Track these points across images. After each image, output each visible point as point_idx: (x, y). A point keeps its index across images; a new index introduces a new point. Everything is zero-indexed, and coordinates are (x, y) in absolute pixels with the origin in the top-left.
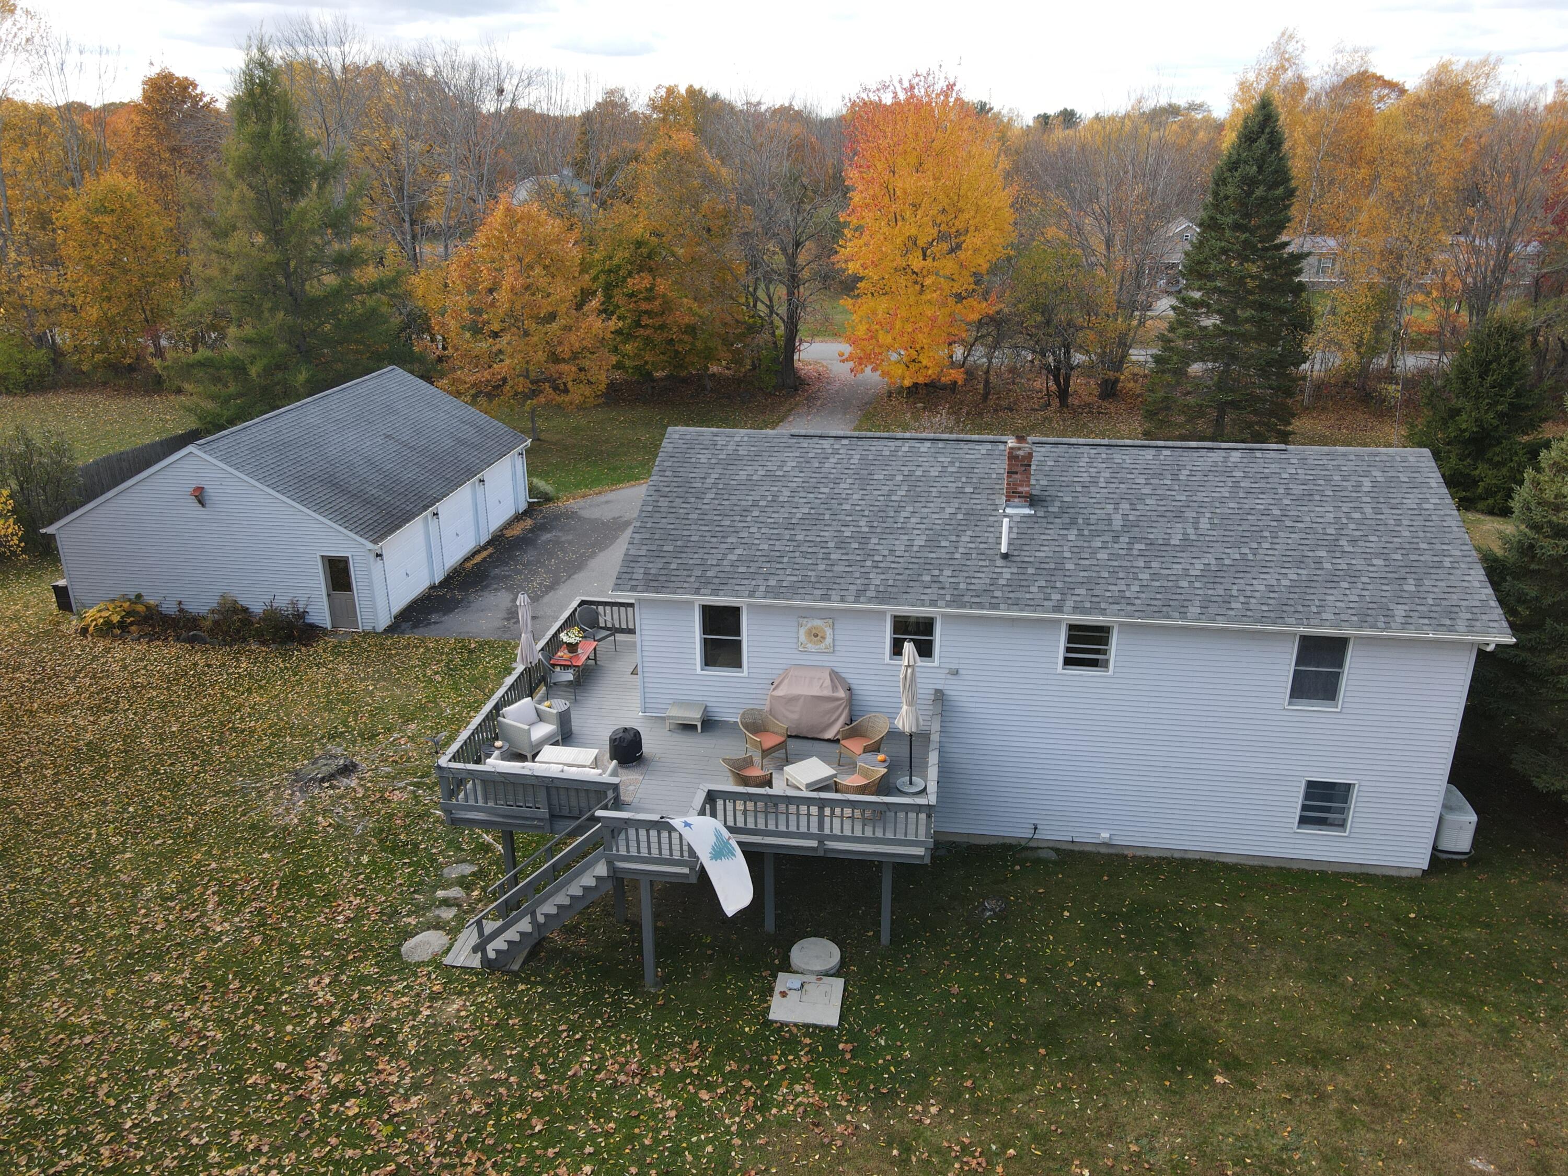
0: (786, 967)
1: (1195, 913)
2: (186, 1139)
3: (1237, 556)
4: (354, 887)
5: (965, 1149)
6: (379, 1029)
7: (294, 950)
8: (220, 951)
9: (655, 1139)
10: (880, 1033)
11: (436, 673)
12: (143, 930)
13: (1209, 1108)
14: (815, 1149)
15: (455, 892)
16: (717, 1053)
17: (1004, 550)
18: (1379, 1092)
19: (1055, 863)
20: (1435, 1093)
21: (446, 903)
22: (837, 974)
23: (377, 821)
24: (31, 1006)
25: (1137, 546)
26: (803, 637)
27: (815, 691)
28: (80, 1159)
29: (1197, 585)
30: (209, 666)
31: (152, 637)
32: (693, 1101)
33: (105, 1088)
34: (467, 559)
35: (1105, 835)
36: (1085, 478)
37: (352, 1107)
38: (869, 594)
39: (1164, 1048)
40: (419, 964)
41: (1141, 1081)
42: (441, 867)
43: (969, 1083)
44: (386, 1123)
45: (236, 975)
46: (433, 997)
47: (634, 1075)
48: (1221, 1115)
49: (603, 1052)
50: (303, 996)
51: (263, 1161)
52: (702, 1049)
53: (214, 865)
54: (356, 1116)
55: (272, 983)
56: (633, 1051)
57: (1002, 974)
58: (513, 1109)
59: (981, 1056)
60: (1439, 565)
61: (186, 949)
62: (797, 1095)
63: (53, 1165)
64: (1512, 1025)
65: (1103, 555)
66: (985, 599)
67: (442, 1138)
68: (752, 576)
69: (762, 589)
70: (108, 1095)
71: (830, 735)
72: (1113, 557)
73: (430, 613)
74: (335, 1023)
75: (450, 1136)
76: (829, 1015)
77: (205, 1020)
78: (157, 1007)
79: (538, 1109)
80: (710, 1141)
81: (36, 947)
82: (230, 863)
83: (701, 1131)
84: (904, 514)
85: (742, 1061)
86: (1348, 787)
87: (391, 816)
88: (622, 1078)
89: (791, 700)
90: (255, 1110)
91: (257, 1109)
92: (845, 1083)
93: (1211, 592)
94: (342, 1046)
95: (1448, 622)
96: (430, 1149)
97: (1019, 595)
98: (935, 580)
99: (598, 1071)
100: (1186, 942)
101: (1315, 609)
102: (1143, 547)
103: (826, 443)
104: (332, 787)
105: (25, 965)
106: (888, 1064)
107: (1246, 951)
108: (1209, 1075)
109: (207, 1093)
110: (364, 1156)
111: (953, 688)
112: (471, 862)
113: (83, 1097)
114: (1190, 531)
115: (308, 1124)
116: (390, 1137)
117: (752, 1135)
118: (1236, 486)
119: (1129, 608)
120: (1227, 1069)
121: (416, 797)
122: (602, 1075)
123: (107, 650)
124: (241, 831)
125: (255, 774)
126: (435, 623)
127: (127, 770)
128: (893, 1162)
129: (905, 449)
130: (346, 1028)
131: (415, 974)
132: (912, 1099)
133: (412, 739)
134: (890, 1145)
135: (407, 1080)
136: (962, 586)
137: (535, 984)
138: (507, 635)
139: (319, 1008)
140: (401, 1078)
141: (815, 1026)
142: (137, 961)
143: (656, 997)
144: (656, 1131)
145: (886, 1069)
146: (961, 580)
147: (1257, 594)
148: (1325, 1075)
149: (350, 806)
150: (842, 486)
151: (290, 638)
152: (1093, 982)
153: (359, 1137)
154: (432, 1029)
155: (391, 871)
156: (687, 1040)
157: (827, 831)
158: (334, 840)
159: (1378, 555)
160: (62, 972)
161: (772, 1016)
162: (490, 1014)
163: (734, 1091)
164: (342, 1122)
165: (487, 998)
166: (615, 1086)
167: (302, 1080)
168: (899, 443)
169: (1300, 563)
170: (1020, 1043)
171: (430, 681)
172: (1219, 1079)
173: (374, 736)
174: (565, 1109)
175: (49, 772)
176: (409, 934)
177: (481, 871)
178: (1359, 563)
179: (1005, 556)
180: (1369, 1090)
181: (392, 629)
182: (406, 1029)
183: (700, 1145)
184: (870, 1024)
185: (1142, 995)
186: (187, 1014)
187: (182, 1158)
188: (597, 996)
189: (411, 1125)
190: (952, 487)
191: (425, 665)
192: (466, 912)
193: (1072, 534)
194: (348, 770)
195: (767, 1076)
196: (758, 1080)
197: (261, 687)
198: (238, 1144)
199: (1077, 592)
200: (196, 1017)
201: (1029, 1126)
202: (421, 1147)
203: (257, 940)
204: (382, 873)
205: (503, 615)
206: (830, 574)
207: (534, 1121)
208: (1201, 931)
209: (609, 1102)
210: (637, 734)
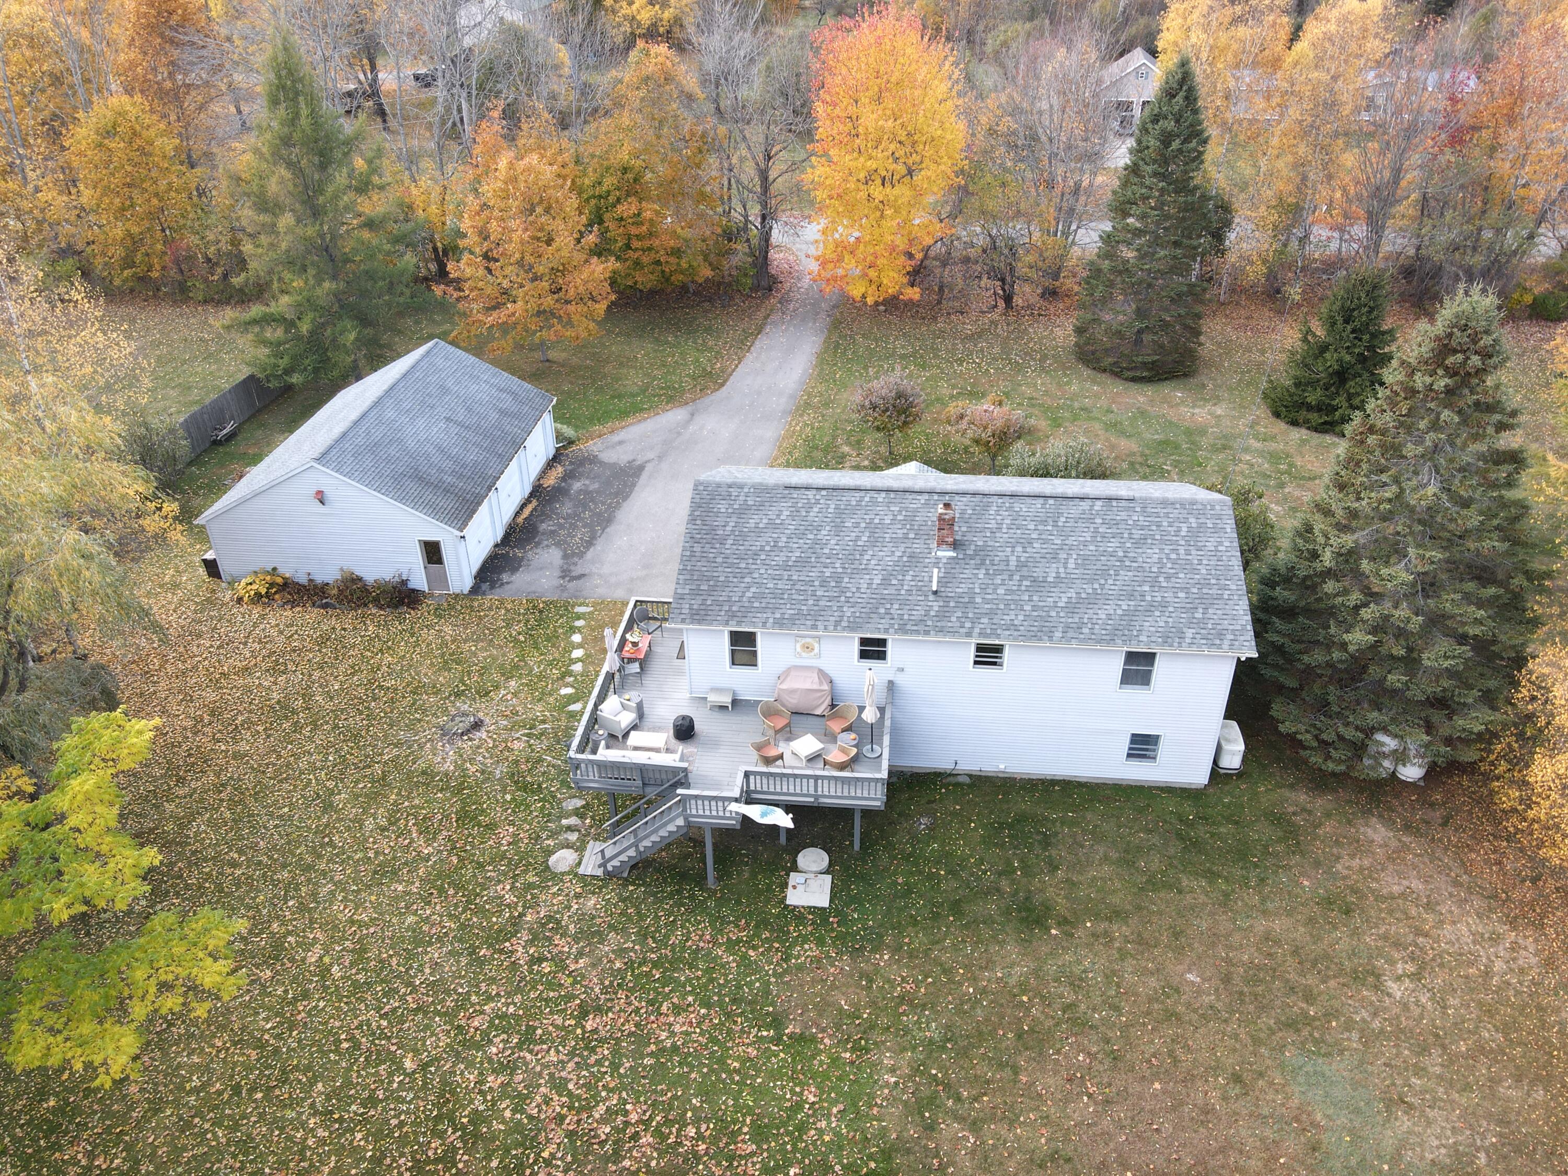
0: (795, 868)
1: (1054, 821)
2: (455, 990)
3: (1090, 591)
4: (506, 819)
5: (903, 979)
6: (550, 918)
7: (481, 866)
8: (432, 866)
9: (726, 980)
10: (854, 910)
11: (519, 634)
12: (377, 853)
13: (1045, 949)
14: (818, 982)
15: (573, 821)
16: (757, 926)
17: (934, 588)
18: (1145, 936)
19: (969, 786)
20: (1176, 935)
21: (569, 828)
22: (827, 872)
23: (508, 767)
24: (325, 909)
25: (1025, 583)
26: (799, 649)
27: (808, 686)
28: (397, 1004)
29: (1062, 614)
30: (345, 629)
31: (293, 604)
32: (745, 957)
33: (394, 961)
34: (518, 514)
35: (1002, 767)
36: (993, 524)
37: (546, 967)
38: (844, 624)
39: (1024, 914)
40: (563, 874)
41: (1008, 935)
42: (560, 802)
43: (906, 940)
44: (568, 976)
45: (449, 884)
46: (578, 896)
47: (709, 942)
48: (1051, 953)
49: (688, 929)
50: (496, 898)
51: (503, 1000)
52: (747, 923)
53: (406, 804)
54: (550, 973)
55: (474, 889)
56: (706, 927)
57: (930, 869)
58: (640, 965)
59: (915, 923)
60: (1220, 597)
61: (412, 866)
62: (806, 951)
63: (382, 1009)
64: (1233, 891)
65: (1001, 591)
66: (921, 628)
67: (602, 984)
68: (763, 610)
69: (771, 620)
70: (398, 965)
71: (818, 712)
72: (1009, 592)
73: (500, 573)
74: (521, 915)
75: (607, 983)
76: (823, 901)
77: (441, 916)
78: (407, 907)
79: (655, 964)
80: (758, 980)
81: (309, 868)
82: (417, 802)
83: (752, 974)
84: (867, 557)
85: (772, 931)
86: (1158, 737)
87: (516, 762)
88: (702, 944)
89: (793, 691)
90: (490, 970)
91: (491, 970)
92: (833, 943)
93: (1070, 620)
94: (530, 929)
95: (1218, 642)
96: (597, 990)
97: (943, 624)
98: (888, 613)
99: (687, 941)
100: (1046, 843)
101: (1135, 633)
102: (1028, 583)
103: (810, 494)
104: (470, 739)
105: (309, 880)
106: (859, 930)
107: (1082, 846)
108: (1048, 929)
109: (458, 962)
110: (560, 996)
111: (900, 679)
112: (580, 797)
113: (383, 967)
114: (1062, 570)
115: (523, 979)
116: (573, 984)
117: (781, 975)
118: (1096, 531)
119: (1016, 633)
120: (1059, 924)
121: (530, 746)
122: (690, 943)
123: (263, 617)
124: (417, 776)
125: (410, 727)
126: (508, 583)
127: (315, 727)
128: (863, 988)
129: (867, 499)
130: (529, 918)
131: (562, 880)
132: (874, 950)
133: (515, 695)
134: (861, 978)
135: (574, 950)
136: (906, 617)
137: (639, 885)
138: (565, 595)
139: (508, 906)
140: (570, 948)
141: (815, 907)
142: (382, 875)
143: (716, 891)
144: (726, 975)
145: (858, 933)
146: (905, 612)
147: (1100, 622)
148: (1115, 927)
149: (487, 755)
150: (824, 532)
151: (401, 603)
152: (985, 872)
153: (554, 984)
154: (581, 917)
155: (528, 806)
156: (738, 919)
157: (820, 793)
158: (483, 783)
159: (1182, 589)
160: (335, 885)
161: (788, 902)
162: (615, 905)
163: (769, 950)
164: (542, 976)
165: (612, 897)
166: (698, 949)
167: (512, 952)
168: (862, 494)
169: (1131, 597)
170: (938, 914)
171: (516, 641)
172: (1053, 932)
173: (487, 694)
174: (671, 964)
175: (260, 728)
176: (549, 852)
177: (588, 804)
178: (1169, 595)
179: (935, 593)
180: (1139, 935)
181: (475, 590)
182: (565, 918)
183: (751, 983)
184: (847, 905)
185: (1014, 879)
186: (428, 912)
187: (457, 1001)
188: (679, 892)
189: (583, 977)
190: (900, 533)
191: (508, 626)
192: (584, 836)
193: (981, 573)
194: (477, 725)
195: (787, 940)
196: (782, 942)
197: (389, 648)
198: (486, 992)
199: (982, 621)
200: (434, 914)
201: (941, 965)
202: (592, 989)
203: (455, 860)
204: (522, 808)
205: (557, 573)
206: (816, 608)
207: (654, 972)
208: (1057, 834)
209: (696, 959)
210: (691, 720)
